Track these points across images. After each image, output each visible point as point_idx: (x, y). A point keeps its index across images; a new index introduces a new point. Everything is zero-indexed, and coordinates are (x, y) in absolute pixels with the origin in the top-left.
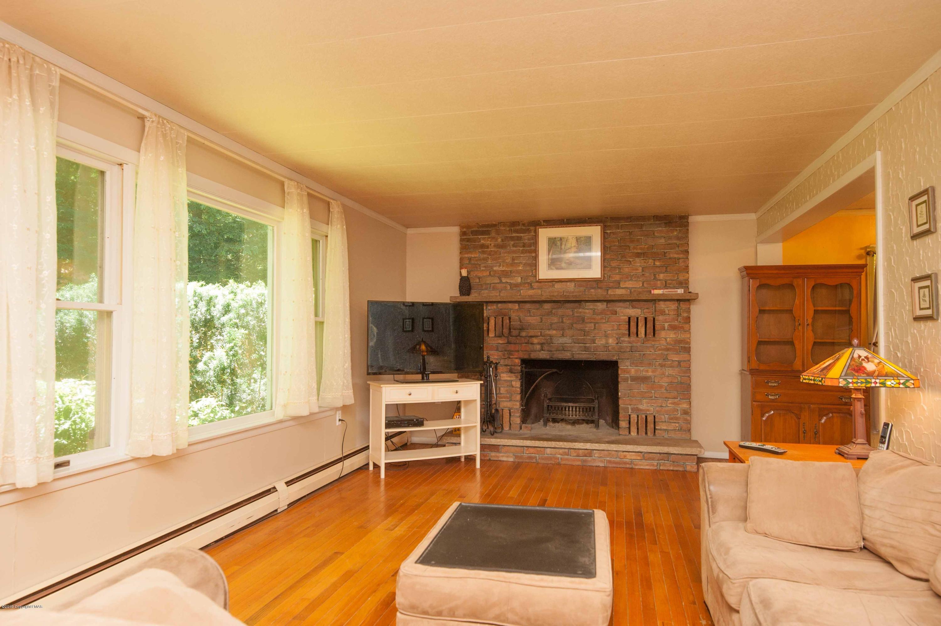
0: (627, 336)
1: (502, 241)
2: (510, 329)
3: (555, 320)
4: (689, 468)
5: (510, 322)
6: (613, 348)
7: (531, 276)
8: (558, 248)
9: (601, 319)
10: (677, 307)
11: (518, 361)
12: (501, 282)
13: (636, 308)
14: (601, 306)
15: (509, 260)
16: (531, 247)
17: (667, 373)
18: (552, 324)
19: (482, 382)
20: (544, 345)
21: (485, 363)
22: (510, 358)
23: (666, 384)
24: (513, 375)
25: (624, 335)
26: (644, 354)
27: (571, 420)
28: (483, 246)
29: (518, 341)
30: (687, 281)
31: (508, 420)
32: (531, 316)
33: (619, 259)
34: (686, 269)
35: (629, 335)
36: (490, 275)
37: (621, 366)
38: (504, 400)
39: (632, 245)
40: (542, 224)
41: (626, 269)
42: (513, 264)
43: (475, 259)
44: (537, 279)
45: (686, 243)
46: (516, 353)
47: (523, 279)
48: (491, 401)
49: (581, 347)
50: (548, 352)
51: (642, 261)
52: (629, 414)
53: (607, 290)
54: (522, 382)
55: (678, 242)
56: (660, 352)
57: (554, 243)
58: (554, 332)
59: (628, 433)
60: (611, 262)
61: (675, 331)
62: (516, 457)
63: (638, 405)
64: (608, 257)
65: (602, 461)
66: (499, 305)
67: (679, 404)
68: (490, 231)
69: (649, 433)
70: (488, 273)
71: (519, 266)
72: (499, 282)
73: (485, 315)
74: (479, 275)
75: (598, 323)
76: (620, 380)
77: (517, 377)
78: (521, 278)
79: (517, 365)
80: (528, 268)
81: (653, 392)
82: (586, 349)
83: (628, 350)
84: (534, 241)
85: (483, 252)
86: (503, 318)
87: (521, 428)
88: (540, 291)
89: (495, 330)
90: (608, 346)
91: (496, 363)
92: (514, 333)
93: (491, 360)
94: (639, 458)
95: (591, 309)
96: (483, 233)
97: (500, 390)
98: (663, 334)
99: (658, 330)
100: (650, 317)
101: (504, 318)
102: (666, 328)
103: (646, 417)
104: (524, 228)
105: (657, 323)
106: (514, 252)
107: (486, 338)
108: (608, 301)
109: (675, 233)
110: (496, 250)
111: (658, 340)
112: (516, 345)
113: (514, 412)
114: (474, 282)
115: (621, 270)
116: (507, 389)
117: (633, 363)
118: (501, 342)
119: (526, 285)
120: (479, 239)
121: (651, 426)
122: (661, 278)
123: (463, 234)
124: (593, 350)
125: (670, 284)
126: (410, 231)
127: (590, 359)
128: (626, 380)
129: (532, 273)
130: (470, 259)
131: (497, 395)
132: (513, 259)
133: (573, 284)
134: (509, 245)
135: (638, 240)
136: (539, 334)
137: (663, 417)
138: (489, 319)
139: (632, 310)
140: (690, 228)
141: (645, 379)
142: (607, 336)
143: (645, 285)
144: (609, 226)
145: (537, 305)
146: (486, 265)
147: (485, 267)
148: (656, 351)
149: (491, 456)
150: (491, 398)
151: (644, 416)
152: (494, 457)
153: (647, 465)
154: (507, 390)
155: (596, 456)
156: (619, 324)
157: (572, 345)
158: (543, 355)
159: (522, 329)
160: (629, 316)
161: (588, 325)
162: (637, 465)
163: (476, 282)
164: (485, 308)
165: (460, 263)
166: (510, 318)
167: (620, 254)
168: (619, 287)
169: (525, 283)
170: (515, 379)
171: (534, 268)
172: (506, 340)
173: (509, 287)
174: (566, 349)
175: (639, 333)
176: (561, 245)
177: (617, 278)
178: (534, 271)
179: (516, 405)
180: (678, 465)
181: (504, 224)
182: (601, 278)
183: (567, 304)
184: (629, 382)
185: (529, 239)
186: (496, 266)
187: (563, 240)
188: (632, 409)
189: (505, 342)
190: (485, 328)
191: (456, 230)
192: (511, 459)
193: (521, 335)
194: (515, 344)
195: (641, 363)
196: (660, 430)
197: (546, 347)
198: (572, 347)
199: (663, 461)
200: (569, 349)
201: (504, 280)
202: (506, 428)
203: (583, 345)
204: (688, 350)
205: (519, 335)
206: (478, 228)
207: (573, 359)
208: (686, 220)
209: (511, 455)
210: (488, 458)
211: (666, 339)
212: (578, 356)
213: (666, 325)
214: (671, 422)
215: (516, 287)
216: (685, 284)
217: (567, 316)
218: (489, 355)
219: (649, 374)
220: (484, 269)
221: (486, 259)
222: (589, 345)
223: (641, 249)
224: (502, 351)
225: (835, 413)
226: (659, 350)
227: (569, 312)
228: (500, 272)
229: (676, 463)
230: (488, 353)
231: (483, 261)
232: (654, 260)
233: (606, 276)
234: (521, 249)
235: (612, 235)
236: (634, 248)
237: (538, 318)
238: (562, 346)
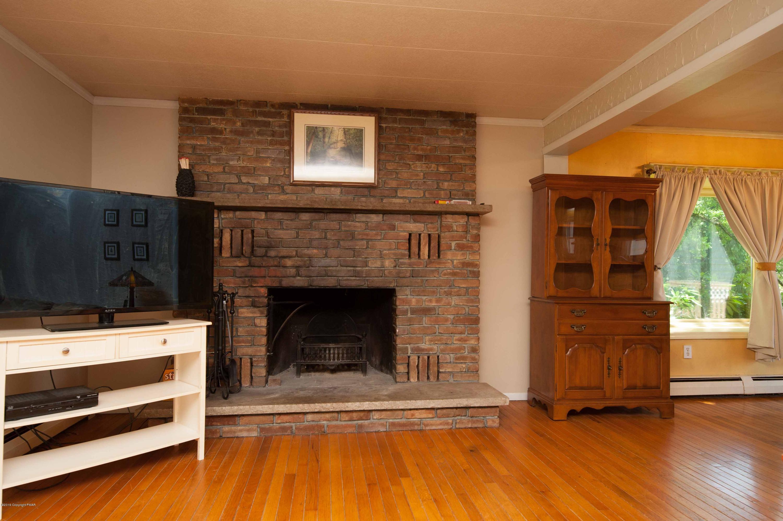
0: (407, 257)
1: (243, 125)
2: (253, 247)
3: (316, 235)
4: (490, 424)
5: (253, 237)
6: (390, 273)
7: (282, 176)
8: (320, 141)
9: (377, 234)
10: (466, 222)
11: (264, 291)
12: (240, 182)
13: (418, 222)
14: (375, 218)
15: (251, 153)
16: (283, 137)
17: (453, 303)
18: (311, 240)
19: (210, 323)
20: (300, 269)
21: (215, 294)
22: (252, 286)
23: (452, 317)
24: (256, 309)
25: (403, 255)
26: (427, 280)
27: (333, 365)
28: (214, 131)
29: (264, 264)
30: (474, 193)
31: (249, 372)
32: (283, 229)
33: (396, 161)
34: (473, 179)
35: (410, 256)
36: (224, 171)
37: (400, 296)
38: (243, 344)
39: (412, 145)
40: (299, 108)
41: (405, 174)
42: (258, 159)
43: (201, 148)
44: (291, 181)
45: (473, 147)
46: (262, 280)
47: (272, 180)
48: (224, 348)
49: (349, 271)
50: (306, 278)
51: (424, 165)
52: (409, 355)
53: (382, 199)
54: (268, 320)
55: (464, 146)
56: (445, 278)
57: (314, 133)
58: (315, 251)
59: (406, 380)
60: (387, 164)
61: (463, 252)
62: (262, 430)
63: (419, 344)
64: (383, 157)
65: (382, 425)
66: (238, 213)
67: (466, 341)
68: (225, 109)
69: (431, 377)
70: (221, 169)
71: (266, 161)
72: (237, 181)
73: (216, 225)
74: (208, 170)
75: (371, 240)
76: (397, 312)
77: (262, 313)
78: (269, 178)
79: (263, 297)
80: (279, 165)
81: (437, 326)
82: (357, 274)
83: (408, 275)
84: (287, 129)
85: (214, 139)
86: (242, 231)
87: (267, 382)
88: (294, 198)
89: (231, 247)
90: (384, 270)
91: (233, 293)
92: (260, 251)
93: (225, 289)
94: (430, 416)
95: (363, 222)
96: (214, 112)
97: (237, 331)
98: (449, 255)
99: (444, 250)
100: (434, 233)
101: (245, 232)
102: (453, 248)
103: (428, 357)
104: (273, 110)
105: (443, 242)
106: (259, 142)
107: (217, 258)
108: (384, 212)
109: (462, 135)
110: (234, 137)
111: (444, 263)
112: (263, 268)
113: (257, 361)
114: (201, 179)
115: (399, 176)
116: (248, 329)
117: (414, 291)
118: (240, 264)
119: (276, 188)
120: (209, 120)
121: (434, 369)
122: (446, 188)
123: (184, 110)
124: (364, 276)
125: (455, 195)
126: (98, 101)
127: (362, 287)
128: (405, 312)
129: (285, 172)
130: (194, 147)
131: (234, 339)
132: (258, 152)
133: (338, 190)
134: (252, 132)
135: (420, 140)
136: (294, 253)
137: (447, 356)
138: (221, 231)
139: (414, 225)
140: (477, 130)
141: (427, 311)
142: (381, 256)
143: (427, 195)
144: (386, 118)
145: (292, 215)
146: (218, 157)
147: (216, 159)
148: (441, 276)
149: (224, 432)
150: (224, 342)
151: (426, 357)
152: (228, 432)
153: (441, 424)
154: (247, 331)
155: (375, 418)
156: (398, 242)
157: (338, 268)
158: (299, 282)
159: (269, 247)
160: (410, 232)
161: (360, 243)
162: (426, 425)
163: (203, 181)
164: (216, 216)
165: (179, 152)
166: (253, 232)
167: (397, 155)
168: (396, 197)
169: (274, 185)
170: (259, 315)
171: (287, 165)
172: (247, 263)
173: (251, 190)
174: (330, 274)
175: (421, 253)
176: (324, 137)
177: (394, 184)
178: (287, 170)
179: (260, 351)
180: (477, 420)
181: (246, 103)
182: (374, 184)
183: (331, 214)
184: (409, 315)
185: (280, 126)
186: (232, 160)
187: (326, 131)
188: (412, 349)
189: (246, 265)
190: (216, 245)
191: (173, 106)
192: (255, 434)
193: (268, 255)
194: (260, 267)
195: (423, 291)
196: (445, 372)
197: (303, 271)
198: (338, 271)
199: (459, 417)
200: (334, 274)
201: (244, 179)
202: (246, 383)
203: (352, 268)
204: (477, 275)
205: (266, 255)
206: (206, 104)
207: (339, 287)
208: (473, 120)
209: (255, 427)
210: (218, 435)
211: (452, 261)
212: (345, 282)
213: (453, 244)
214: (456, 363)
215: (261, 190)
216: (471, 195)
217: (332, 230)
218: (221, 282)
219: (433, 304)
220: (215, 162)
221: (218, 149)
222: (359, 268)
223: (422, 150)
224: (240, 277)
225: (639, 344)
226: (445, 274)
227: (335, 225)
228: (239, 169)
229: (474, 419)
230: (220, 280)
231: (213, 152)
232: (438, 165)
233: (380, 181)
234: (269, 138)
235: (388, 130)
236: (415, 149)
237: (293, 232)
238: (325, 270)
